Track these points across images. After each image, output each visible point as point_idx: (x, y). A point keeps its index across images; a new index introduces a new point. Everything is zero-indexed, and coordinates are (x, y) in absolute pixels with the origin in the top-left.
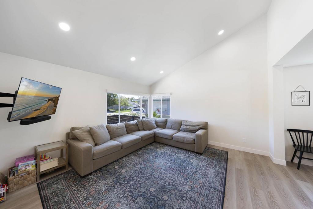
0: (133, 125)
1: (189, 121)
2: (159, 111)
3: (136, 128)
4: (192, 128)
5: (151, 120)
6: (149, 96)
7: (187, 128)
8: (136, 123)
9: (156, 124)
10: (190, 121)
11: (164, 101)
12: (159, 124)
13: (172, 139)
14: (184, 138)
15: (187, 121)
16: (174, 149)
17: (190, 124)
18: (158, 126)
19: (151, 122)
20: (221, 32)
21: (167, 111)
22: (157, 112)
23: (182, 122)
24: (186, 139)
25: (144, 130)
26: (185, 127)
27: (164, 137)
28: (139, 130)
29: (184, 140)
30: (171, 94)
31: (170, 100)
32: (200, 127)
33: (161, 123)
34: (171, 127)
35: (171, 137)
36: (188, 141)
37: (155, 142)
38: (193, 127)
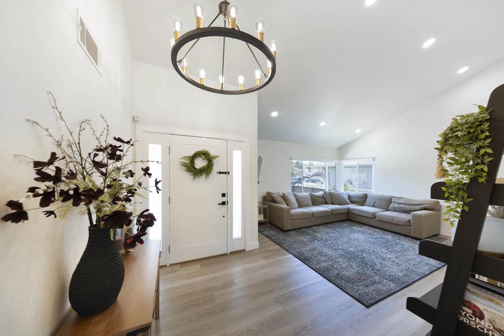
0: (319, 197)
1: (404, 198)
2: (351, 183)
3: (323, 200)
4: (408, 207)
5: (343, 194)
6: (337, 161)
7: (401, 207)
8: (323, 195)
9: (349, 199)
10: (406, 199)
11: (361, 168)
12: (353, 199)
13: (375, 217)
14: (393, 217)
15: (401, 198)
16: (377, 230)
17: (406, 202)
18: (352, 202)
19: (342, 195)
20: (463, 70)
21: (366, 184)
22: (348, 184)
23: (393, 198)
24: (396, 219)
25: (333, 204)
26: (397, 205)
27: (362, 215)
28: (327, 203)
29: (393, 220)
30: (374, 159)
31: (371, 167)
32: (423, 206)
33: (356, 199)
34: (373, 204)
35: (374, 216)
36: (400, 221)
37: (348, 220)
38: (411, 206)
